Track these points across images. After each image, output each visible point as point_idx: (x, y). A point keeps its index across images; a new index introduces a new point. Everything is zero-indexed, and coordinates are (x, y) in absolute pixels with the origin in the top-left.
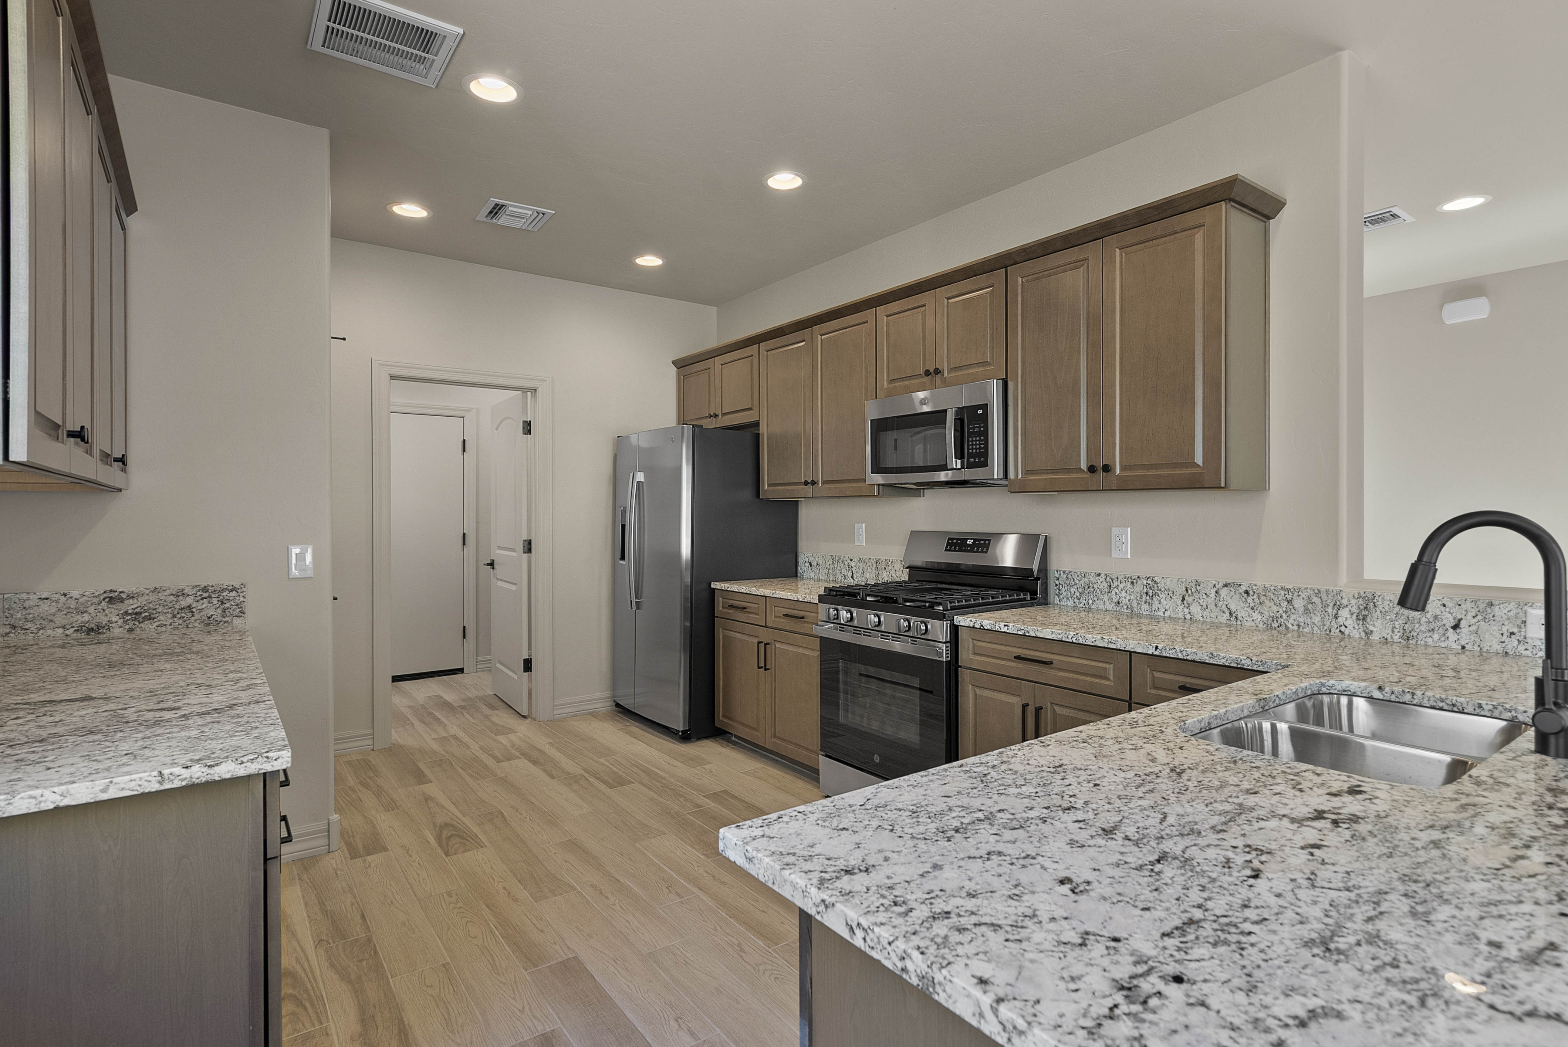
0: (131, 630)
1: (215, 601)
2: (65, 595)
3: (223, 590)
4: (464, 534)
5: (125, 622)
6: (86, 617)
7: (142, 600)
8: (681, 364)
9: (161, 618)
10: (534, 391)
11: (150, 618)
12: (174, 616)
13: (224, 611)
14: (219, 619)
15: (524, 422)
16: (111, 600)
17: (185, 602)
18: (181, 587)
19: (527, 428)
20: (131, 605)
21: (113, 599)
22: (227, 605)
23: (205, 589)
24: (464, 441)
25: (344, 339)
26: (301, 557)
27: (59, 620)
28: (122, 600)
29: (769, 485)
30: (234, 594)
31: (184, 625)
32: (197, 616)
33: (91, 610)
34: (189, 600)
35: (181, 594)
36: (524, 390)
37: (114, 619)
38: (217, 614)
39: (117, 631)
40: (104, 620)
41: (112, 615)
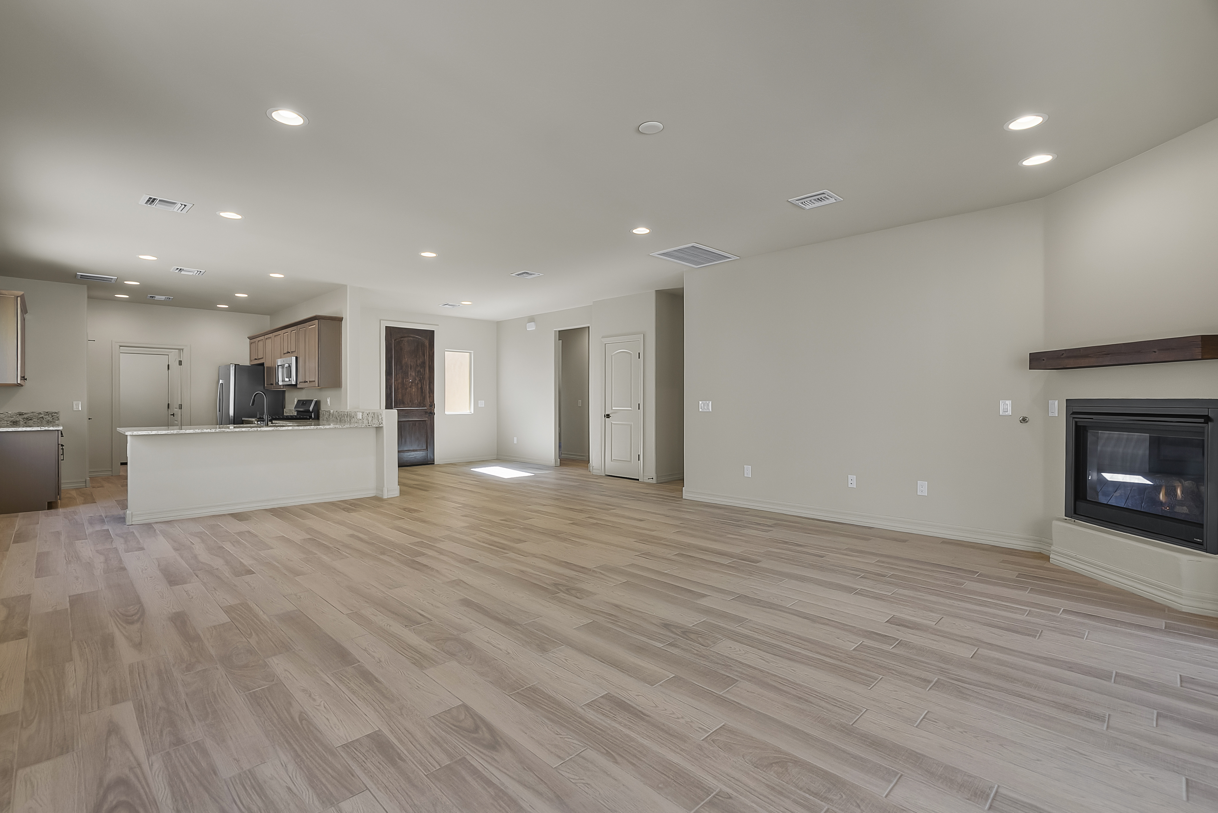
0: (25, 423)
1: (50, 416)
2: (7, 413)
3: (53, 413)
4: (168, 404)
5: (24, 420)
6: (13, 419)
7: (29, 415)
8: (250, 338)
9: (34, 419)
10: (183, 350)
11: (31, 420)
12: (38, 419)
13: (53, 418)
14: (52, 421)
15: (179, 361)
16: (20, 415)
17: (41, 416)
18: (40, 412)
19: (180, 363)
20: (25, 416)
21: (21, 414)
22: (54, 417)
23: (47, 413)
24: (168, 365)
25: (94, 341)
26: (77, 405)
27: (5, 419)
28: (23, 415)
29: (267, 385)
30: (56, 414)
31: (41, 422)
32: (45, 420)
33: (14, 417)
34: (42, 415)
35: (40, 413)
36: (179, 349)
37: (21, 419)
38: (51, 419)
39: (21, 423)
40: (18, 420)
41: (20, 418)
